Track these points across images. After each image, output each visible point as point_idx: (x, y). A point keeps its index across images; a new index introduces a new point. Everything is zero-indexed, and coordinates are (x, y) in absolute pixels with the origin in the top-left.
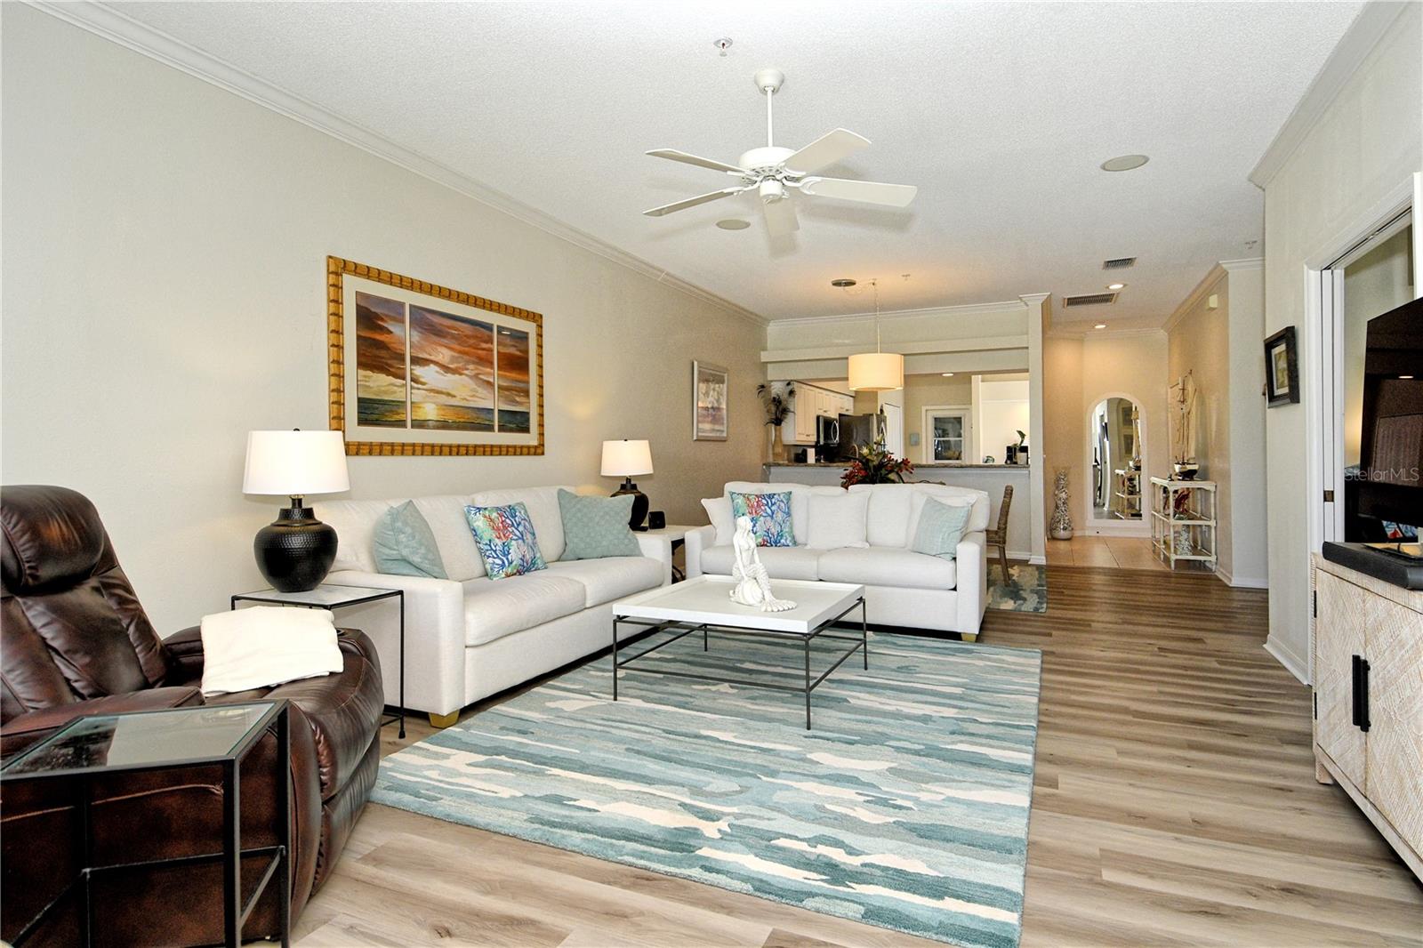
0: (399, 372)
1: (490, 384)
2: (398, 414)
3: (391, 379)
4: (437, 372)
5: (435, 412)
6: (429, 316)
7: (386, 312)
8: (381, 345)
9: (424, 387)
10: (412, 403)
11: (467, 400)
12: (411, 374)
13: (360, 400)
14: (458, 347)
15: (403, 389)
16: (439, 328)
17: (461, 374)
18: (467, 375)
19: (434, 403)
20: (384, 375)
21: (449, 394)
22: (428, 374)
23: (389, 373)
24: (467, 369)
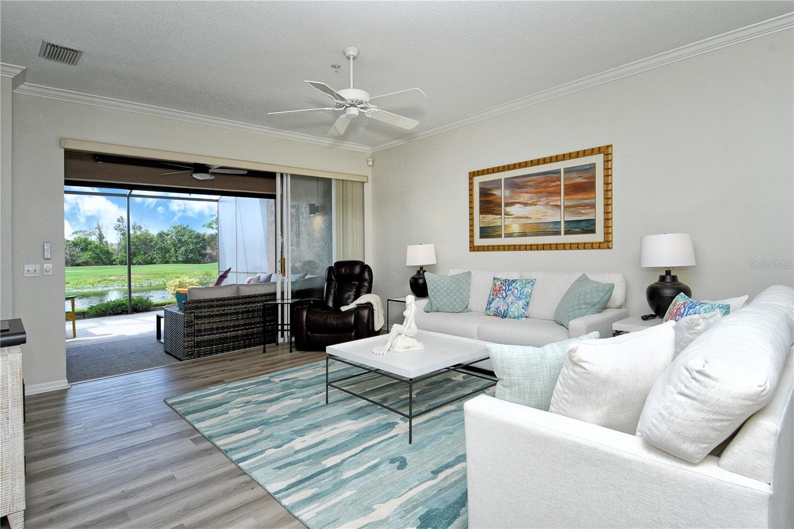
0: (498, 212)
1: (559, 206)
2: (497, 231)
3: (495, 216)
4: (520, 207)
5: (518, 228)
6: (515, 180)
7: (492, 186)
8: (490, 202)
9: (512, 216)
10: (505, 226)
11: (540, 219)
12: (504, 211)
13: (481, 228)
14: (535, 191)
15: (500, 220)
16: (521, 184)
17: (536, 205)
18: (540, 205)
19: (517, 224)
20: (491, 215)
21: (527, 218)
22: (516, 210)
23: (493, 214)
24: (540, 201)
